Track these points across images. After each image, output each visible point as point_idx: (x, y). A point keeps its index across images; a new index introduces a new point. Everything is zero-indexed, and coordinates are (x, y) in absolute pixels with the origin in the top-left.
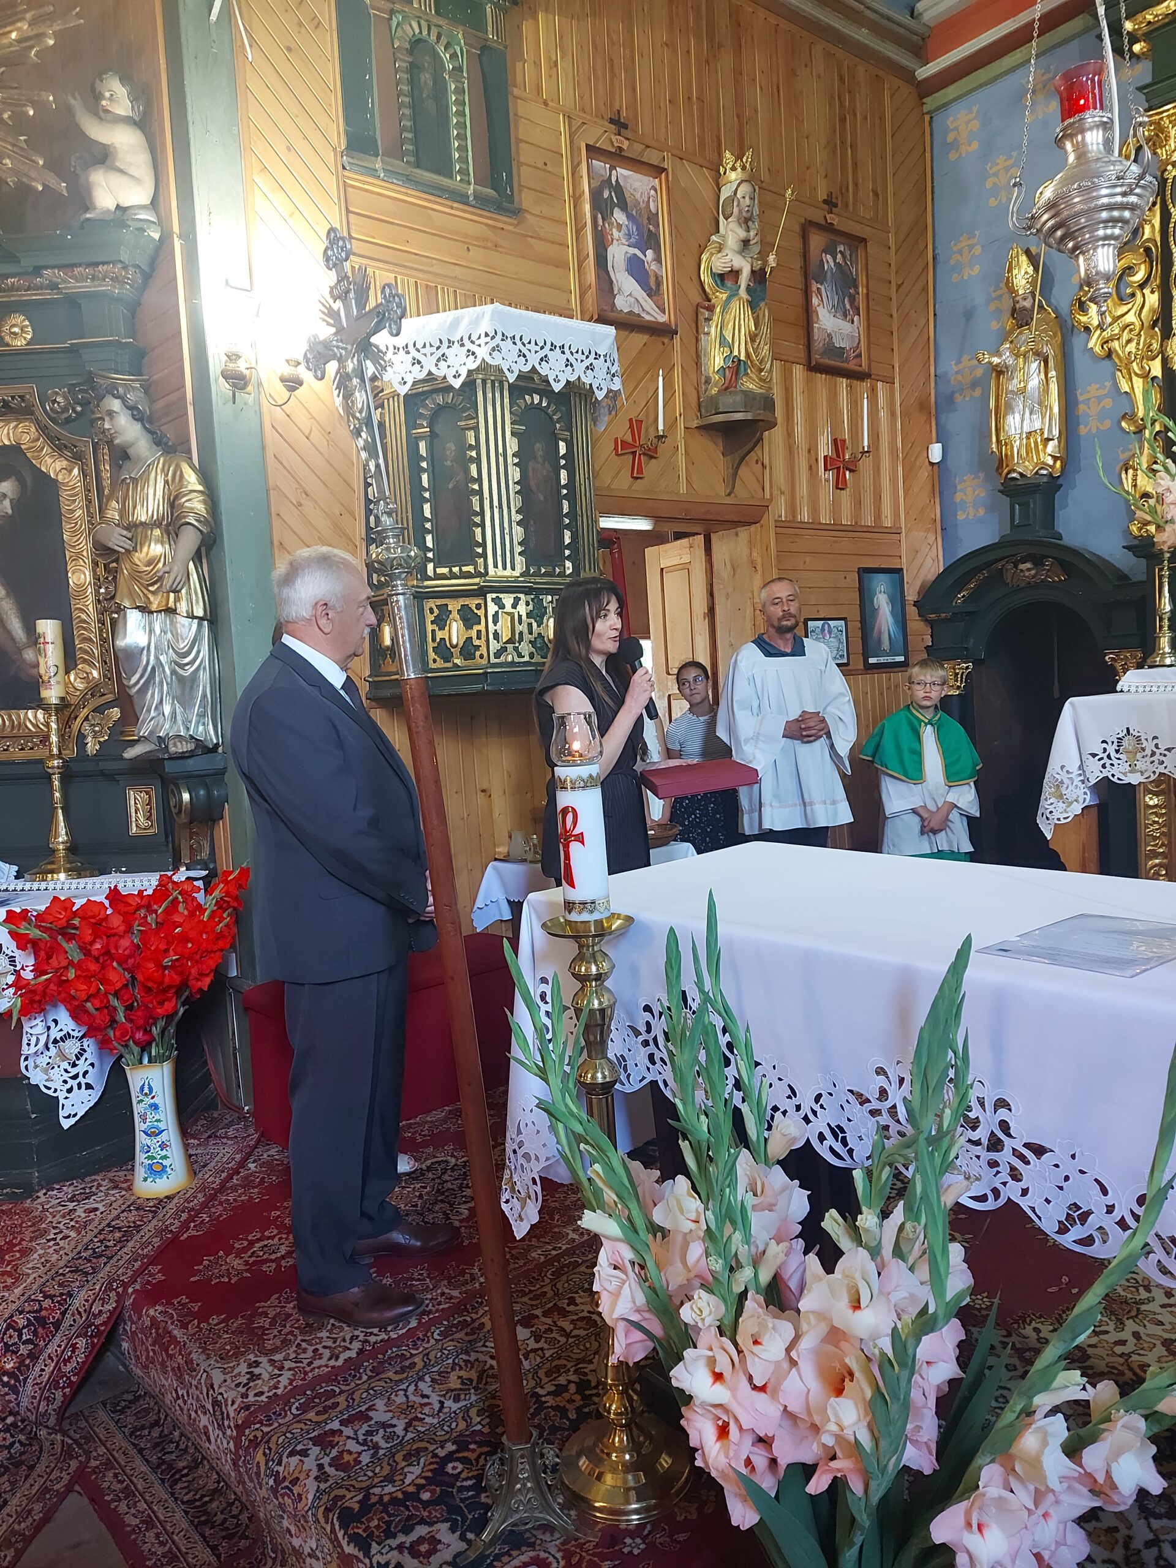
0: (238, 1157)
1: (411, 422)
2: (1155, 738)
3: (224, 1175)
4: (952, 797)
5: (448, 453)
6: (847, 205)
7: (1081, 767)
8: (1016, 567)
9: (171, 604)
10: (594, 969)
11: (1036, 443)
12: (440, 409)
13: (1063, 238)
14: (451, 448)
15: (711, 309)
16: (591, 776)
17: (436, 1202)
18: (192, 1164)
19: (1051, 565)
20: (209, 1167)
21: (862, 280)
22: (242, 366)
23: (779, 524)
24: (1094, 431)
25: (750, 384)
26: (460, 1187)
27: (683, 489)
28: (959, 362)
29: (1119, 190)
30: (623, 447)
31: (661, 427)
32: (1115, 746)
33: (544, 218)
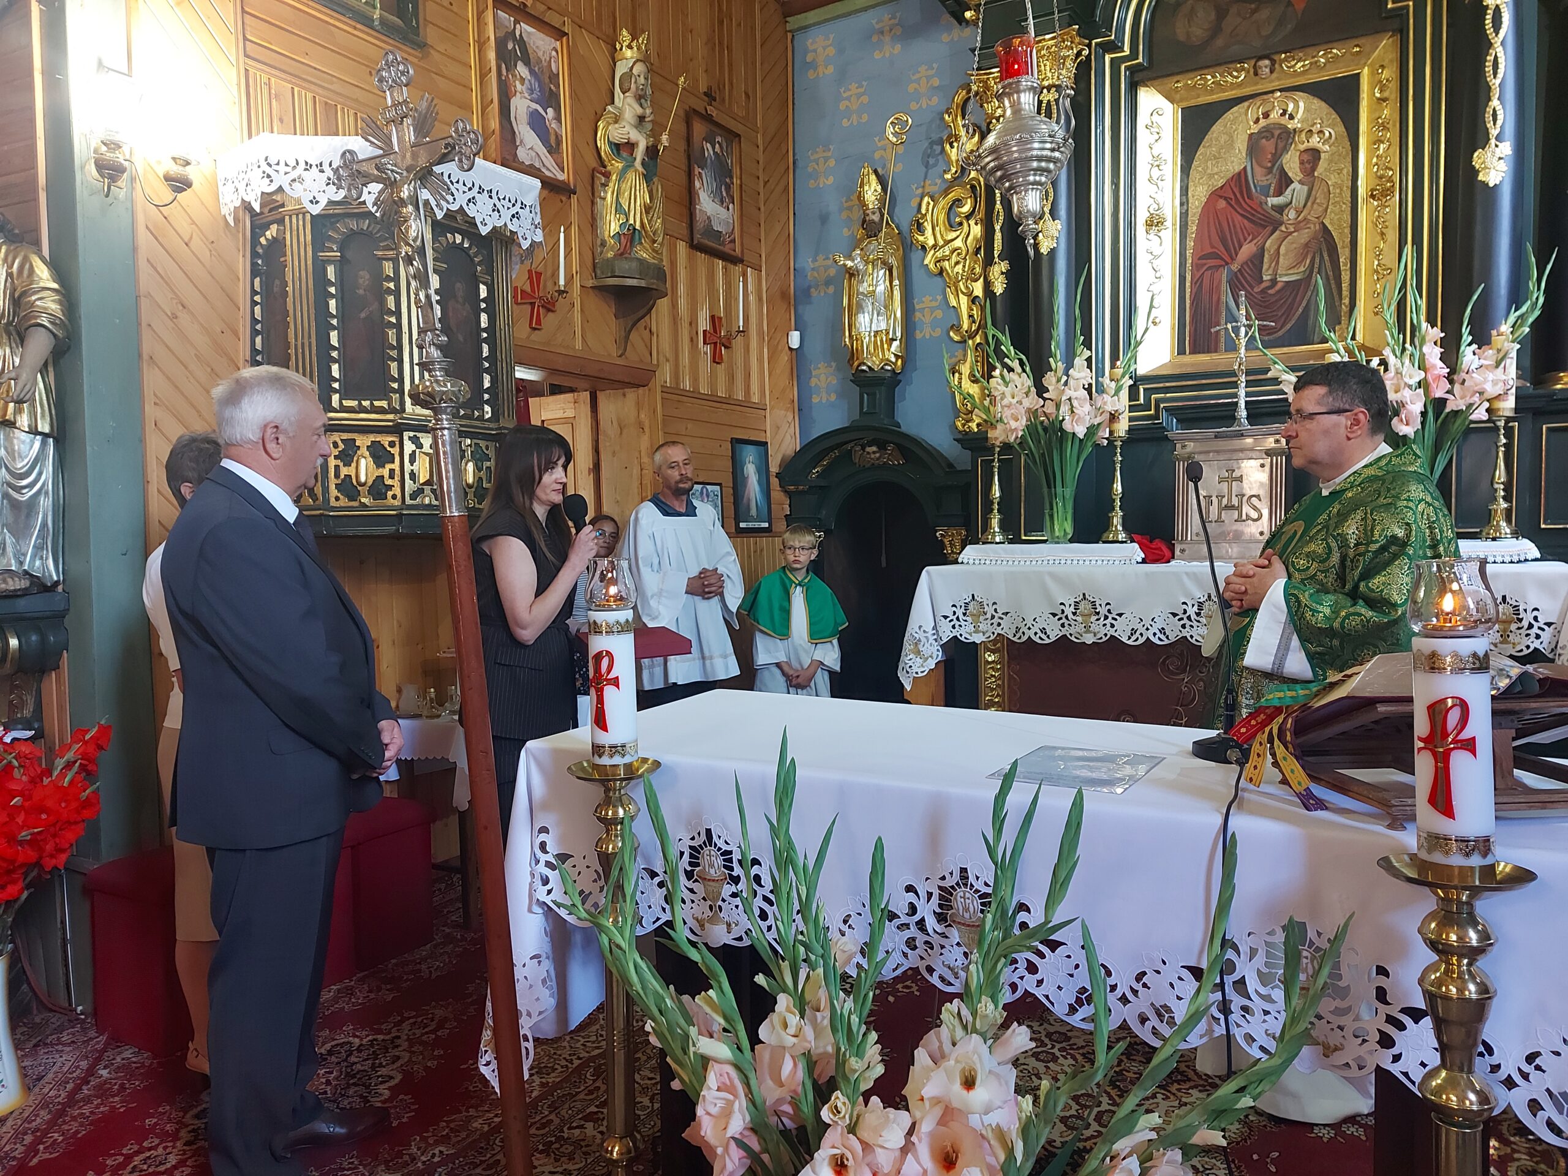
0: (84, 1064)
1: (319, 242)
2: (995, 603)
3: (70, 1086)
4: (818, 656)
5: (361, 281)
6: (724, 100)
7: (935, 628)
8: (863, 449)
9: (9, 415)
10: (621, 812)
11: (882, 341)
12: (353, 234)
13: (1001, 178)
14: (364, 278)
15: (607, 175)
16: (627, 621)
17: (348, 1086)
18: (26, 1076)
19: (892, 450)
20: (46, 1079)
21: (736, 171)
22: (120, 157)
23: (665, 390)
24: (927, 337)
25: (643, 253)
26: (373, 1067)
27: (579, 345)
28: (815, 260)
29: (1048, 146)
30: (522, 297)
31: (562, 282)
32: (963, 610)
33: (449, 57)
